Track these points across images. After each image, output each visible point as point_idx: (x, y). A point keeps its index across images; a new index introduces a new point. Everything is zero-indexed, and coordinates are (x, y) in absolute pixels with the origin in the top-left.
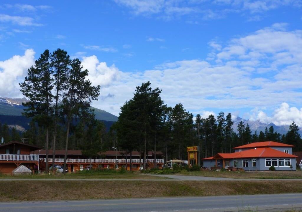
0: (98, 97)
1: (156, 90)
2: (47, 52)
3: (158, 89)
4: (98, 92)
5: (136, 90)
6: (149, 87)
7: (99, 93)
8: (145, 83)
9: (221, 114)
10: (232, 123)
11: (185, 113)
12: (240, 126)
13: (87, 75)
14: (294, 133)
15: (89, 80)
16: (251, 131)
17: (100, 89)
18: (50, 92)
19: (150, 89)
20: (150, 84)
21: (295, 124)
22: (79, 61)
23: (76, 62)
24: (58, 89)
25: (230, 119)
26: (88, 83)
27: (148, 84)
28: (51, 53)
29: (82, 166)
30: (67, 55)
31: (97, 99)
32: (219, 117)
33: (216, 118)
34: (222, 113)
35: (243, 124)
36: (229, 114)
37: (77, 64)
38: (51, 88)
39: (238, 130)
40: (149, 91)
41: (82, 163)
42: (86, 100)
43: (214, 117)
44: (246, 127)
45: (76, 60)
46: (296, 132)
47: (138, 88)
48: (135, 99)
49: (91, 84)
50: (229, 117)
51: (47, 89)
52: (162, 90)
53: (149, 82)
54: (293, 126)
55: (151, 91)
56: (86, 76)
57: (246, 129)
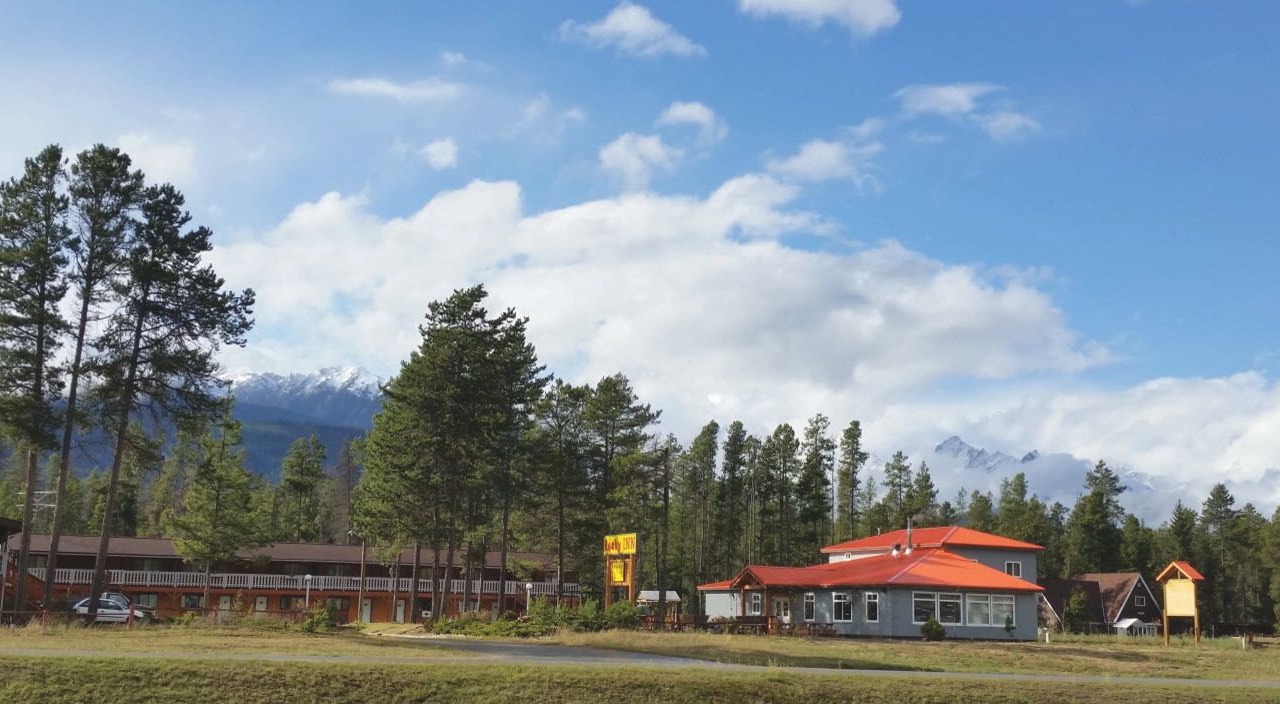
0: (247, 334)
1: (505, 316)
2: (53, 155)
3: (510, 314)
4: (245, 315)
5: (427, 316)
6: (477, 306)
7: (249, 318)
8: (465, 290)
9: (817, 422)
10: (863, 457)
11: (636, 410)
12: (893, 468)
13: (204, 247)
14: (1105, 501)
15: (211, 266)
16: (934, 489)
17: (253, 302)
18: (55, 309)
19: (481, 314)
20: (485, 294)
21: (1106, 469)
22: (176, 192)
23: (162, 196)
24: (87, 296)
25: (857, 443)
26: (208, 280)
27: (478, 293)
28: (67, 161)
29: (264, 599)
30: (131, 170)
31: (243, 344)
32: (813, 433)
33: (800, 435)
34: (823, 420)
35: (905, 463)
36: (856, 424)
37: (166, 202)
38: (60, 293)
39: (887, 484)
40: (478, 321)
41: (263, 592)
42: (202, 345)
43: (793, 433)
44: (919, 475)
45: (163, 190)
46: (1108, 500)
47: (434, 307)
48: (426, 347)
49: (221, 282)
50: (853, 433)
51: (42, 298)
52: (527, 320)
53: (480, 287)
54: (1099, 475)
55: (484, 322)
56: (203, 255)
57: (917, 481)
